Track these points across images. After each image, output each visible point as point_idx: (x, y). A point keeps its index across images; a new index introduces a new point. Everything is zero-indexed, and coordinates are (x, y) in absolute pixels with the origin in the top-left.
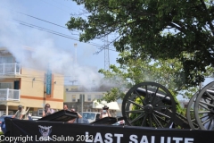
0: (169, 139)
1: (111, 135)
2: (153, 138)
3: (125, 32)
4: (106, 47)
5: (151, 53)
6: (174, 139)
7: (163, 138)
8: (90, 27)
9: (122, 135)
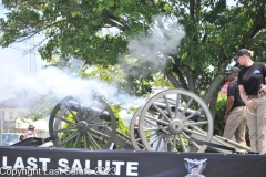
0: (108, 163)
1: (35, 160)
2: (88, 163)
3: (52, 34)
6: (114, 163)
9: (49, 160)
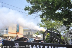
0: (58, 47)
1: (39, 46)
2: (53, 47)
3: (43, 12)
4: (37, 16)
5: (52, 19)
6: (60, 47)
7: (56, 47)
8: (32, 10)
9: (42, 46)
